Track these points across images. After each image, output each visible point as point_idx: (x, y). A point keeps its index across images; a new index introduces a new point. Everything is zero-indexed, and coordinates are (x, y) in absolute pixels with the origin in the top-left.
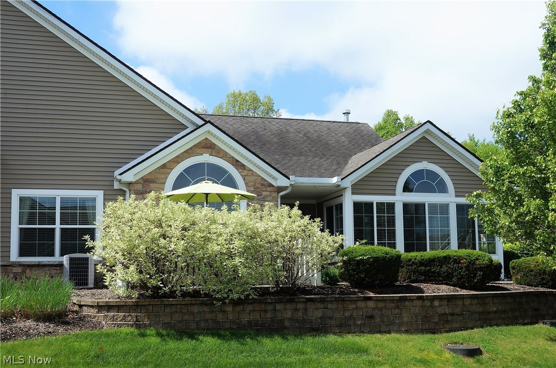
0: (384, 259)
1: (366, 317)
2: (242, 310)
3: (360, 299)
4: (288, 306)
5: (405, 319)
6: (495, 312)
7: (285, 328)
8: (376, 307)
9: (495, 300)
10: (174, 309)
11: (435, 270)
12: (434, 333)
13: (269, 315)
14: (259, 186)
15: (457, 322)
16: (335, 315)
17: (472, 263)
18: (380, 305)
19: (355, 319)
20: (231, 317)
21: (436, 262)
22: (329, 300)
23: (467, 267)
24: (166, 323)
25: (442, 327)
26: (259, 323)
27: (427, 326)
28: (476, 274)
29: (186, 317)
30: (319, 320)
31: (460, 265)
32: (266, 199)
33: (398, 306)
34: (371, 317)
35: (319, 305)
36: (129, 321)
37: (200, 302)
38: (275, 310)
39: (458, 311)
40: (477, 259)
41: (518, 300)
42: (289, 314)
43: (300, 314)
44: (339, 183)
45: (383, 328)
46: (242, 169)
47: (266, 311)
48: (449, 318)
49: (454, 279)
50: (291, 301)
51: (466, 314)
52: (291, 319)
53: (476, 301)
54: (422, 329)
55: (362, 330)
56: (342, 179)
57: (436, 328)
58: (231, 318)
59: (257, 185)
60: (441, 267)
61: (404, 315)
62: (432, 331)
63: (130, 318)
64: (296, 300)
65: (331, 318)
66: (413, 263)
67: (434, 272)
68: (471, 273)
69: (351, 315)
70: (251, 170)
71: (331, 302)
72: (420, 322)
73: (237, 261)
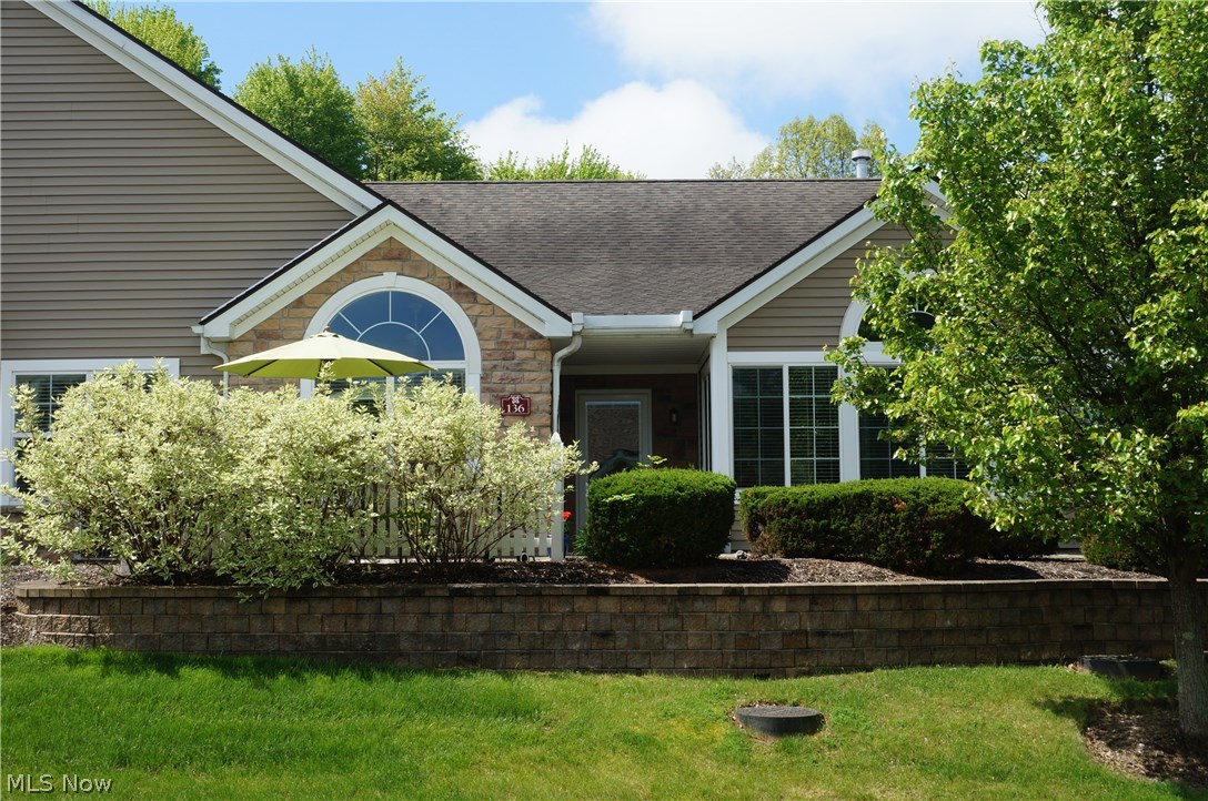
0: (672, 500)
1: (594, 633)
2: (306, 611)
3: (579, 592)
4: (411, 606)
5: (692, 642)
6: (949, 631)
7: (400, 654)
8: (621, 612)
9: (951, 601)
10: (162, 608)
11: (838, 527)
12: (763, 677)
13: (365, 625)
14: (509, 338)
15: (832, 653)
16: (518, 627)
17: (919, 510)
18: (630, 607)
19: (566, 637)
20: (281, 627)
21: (840, 507)
22: (504, 593)
23: (909, 519)
24: (142, 637)
25: (789, 662)
26: (342, 641)
27: (750, 660)
28: (930, 536)
29: (186, 626)
30: (480, 638)
31: (892, 515)
32: (525, 367)
33: (676, 609)
34: (606, 635)
35: (482, 605)
36: (77, 632)
37: (217, 595)
38: (379, 613)
39: (838, 624)
40: (935, 500)
41: (1024, 602)
42: (410, 624)
43: (436, 624)
44: (689, 326)
45: (634, 662)
46: (469, 302)
47: (359, 616)
48: (813, 642)
49: (881, 550)
50: (416, 594)
51: (861, 634)
52: (414, 635)
53: (892, 603)
54: (734, 667)
55: (582, 664)
56: (695, 317)
57: (774, 664)
58: (281, 629)
59: (504, 337)
60: (852, 521)
61: (692, 631)
62: (763, 672)
63: (78, 625)
64: (427, 593)
65: (508, 635)
66: (792, 509)
67: (836, 532)
68: (919, 536)
69: (558, 630)
70: (491, 303)
71: (509, 597)
72: (730, 649)
73: (271, 506)
